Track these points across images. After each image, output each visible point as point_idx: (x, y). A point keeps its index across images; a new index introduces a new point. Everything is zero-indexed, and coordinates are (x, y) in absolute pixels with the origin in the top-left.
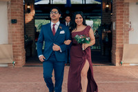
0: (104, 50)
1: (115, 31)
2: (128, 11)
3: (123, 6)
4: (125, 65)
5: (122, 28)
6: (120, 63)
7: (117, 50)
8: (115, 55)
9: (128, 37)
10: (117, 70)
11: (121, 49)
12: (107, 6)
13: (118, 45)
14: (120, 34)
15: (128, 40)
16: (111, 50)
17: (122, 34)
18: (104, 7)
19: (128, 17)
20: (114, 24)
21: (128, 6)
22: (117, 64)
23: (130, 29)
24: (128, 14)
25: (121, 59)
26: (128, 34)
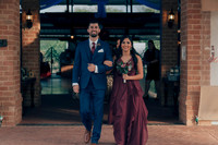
0: (166, 97)
1: (186, 62)
2: (209, 27)
3: (199, 17)
4: (202, 124)
5: (198, 57)
6: (195, 120)
7: (188, 96)
8: (185, 107)
9: (209, 73)
10: (189, 132)
11: (197, 95)
12: (172, 17)
13: (190, 88)
14: (194, 68)
15: (208, 78)
16: (177, 96)
17: (199, 68)
18: (165, 20)
19: (209, 38)
20: (183, 50)
21: (209, 17)
22: (189, 122)
23: (213, 59)
24: (209, 32)
25: (196, 114)
26: (208, 68)
